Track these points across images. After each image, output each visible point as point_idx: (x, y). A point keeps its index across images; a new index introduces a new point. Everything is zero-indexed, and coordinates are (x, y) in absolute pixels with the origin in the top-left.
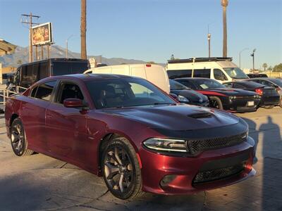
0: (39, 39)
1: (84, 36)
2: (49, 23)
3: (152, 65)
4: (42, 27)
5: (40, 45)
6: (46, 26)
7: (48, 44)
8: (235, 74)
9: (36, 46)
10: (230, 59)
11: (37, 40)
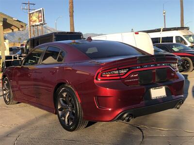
0: (35, 21)
1: (72, 16)
2: (42, 9)
3: (139, 33)
4: (37, 12)
5: (36, 25)
6: (40, 11)
7: (42, 24)
8: (192, 40)
9: (33, 26)
10: (188, 28)
11: (34, 22)
